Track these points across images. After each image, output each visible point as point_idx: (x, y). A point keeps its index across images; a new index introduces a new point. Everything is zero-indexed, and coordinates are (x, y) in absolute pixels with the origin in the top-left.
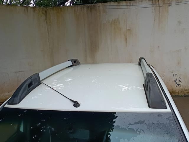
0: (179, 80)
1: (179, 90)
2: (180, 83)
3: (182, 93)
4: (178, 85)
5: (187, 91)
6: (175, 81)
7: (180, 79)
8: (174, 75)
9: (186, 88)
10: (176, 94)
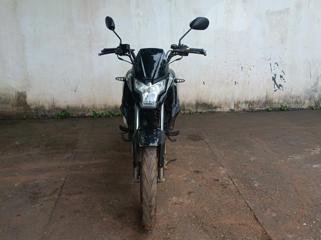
0: (281, 77)
1: (280, 98)
2: (282, 82)
3: (285, 103)
4: (278, 87)
5: (295, 100)
6: (274, 79)
7: (283, 75)
8: (273, 65)
9: (293, 93)
10: (274, 106)
